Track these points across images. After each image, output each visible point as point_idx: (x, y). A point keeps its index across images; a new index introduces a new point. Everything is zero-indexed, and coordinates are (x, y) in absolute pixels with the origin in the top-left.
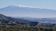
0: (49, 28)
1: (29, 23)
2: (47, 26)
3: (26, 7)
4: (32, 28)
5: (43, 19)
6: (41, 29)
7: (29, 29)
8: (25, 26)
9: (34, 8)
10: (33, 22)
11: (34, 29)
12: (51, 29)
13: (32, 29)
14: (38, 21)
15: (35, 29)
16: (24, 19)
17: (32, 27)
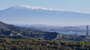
0: (75, 43)
1: (42, 35)
2: (72, 39)
3: (37, 8)
5: (65, 27)
6: (62, 44)
8: (36, 40)
9: (50, 10)
10: (49, 33)
11: (51, 44)
12: (78, 44)
13: (48, 45)
14: (57, 32)
15: (53, 45)
16: (34, 27)
17: (48, 41)
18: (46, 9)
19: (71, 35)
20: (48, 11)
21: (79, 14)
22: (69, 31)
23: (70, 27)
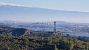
0: (43, 39)
1: (10, 31)
2: (40, 35)
3: (5, 4)
4: (16, 39)
5: (33, 24)
6: (30, 40)
7: (11, 41)
8: (4, 36)
9: (18, 6)
10: (17, 29)
11: (19, 40)
12: (45, 40)
13: (16, 41)
14: (25, 28)
15: (21, 41)
16: (2, 24)
17: (16, 37)
18: (14, 5)
19: (39, 31)
20: (16, 7)
21: (46, 10)
22: (37, 27)
23: (38, 23)
